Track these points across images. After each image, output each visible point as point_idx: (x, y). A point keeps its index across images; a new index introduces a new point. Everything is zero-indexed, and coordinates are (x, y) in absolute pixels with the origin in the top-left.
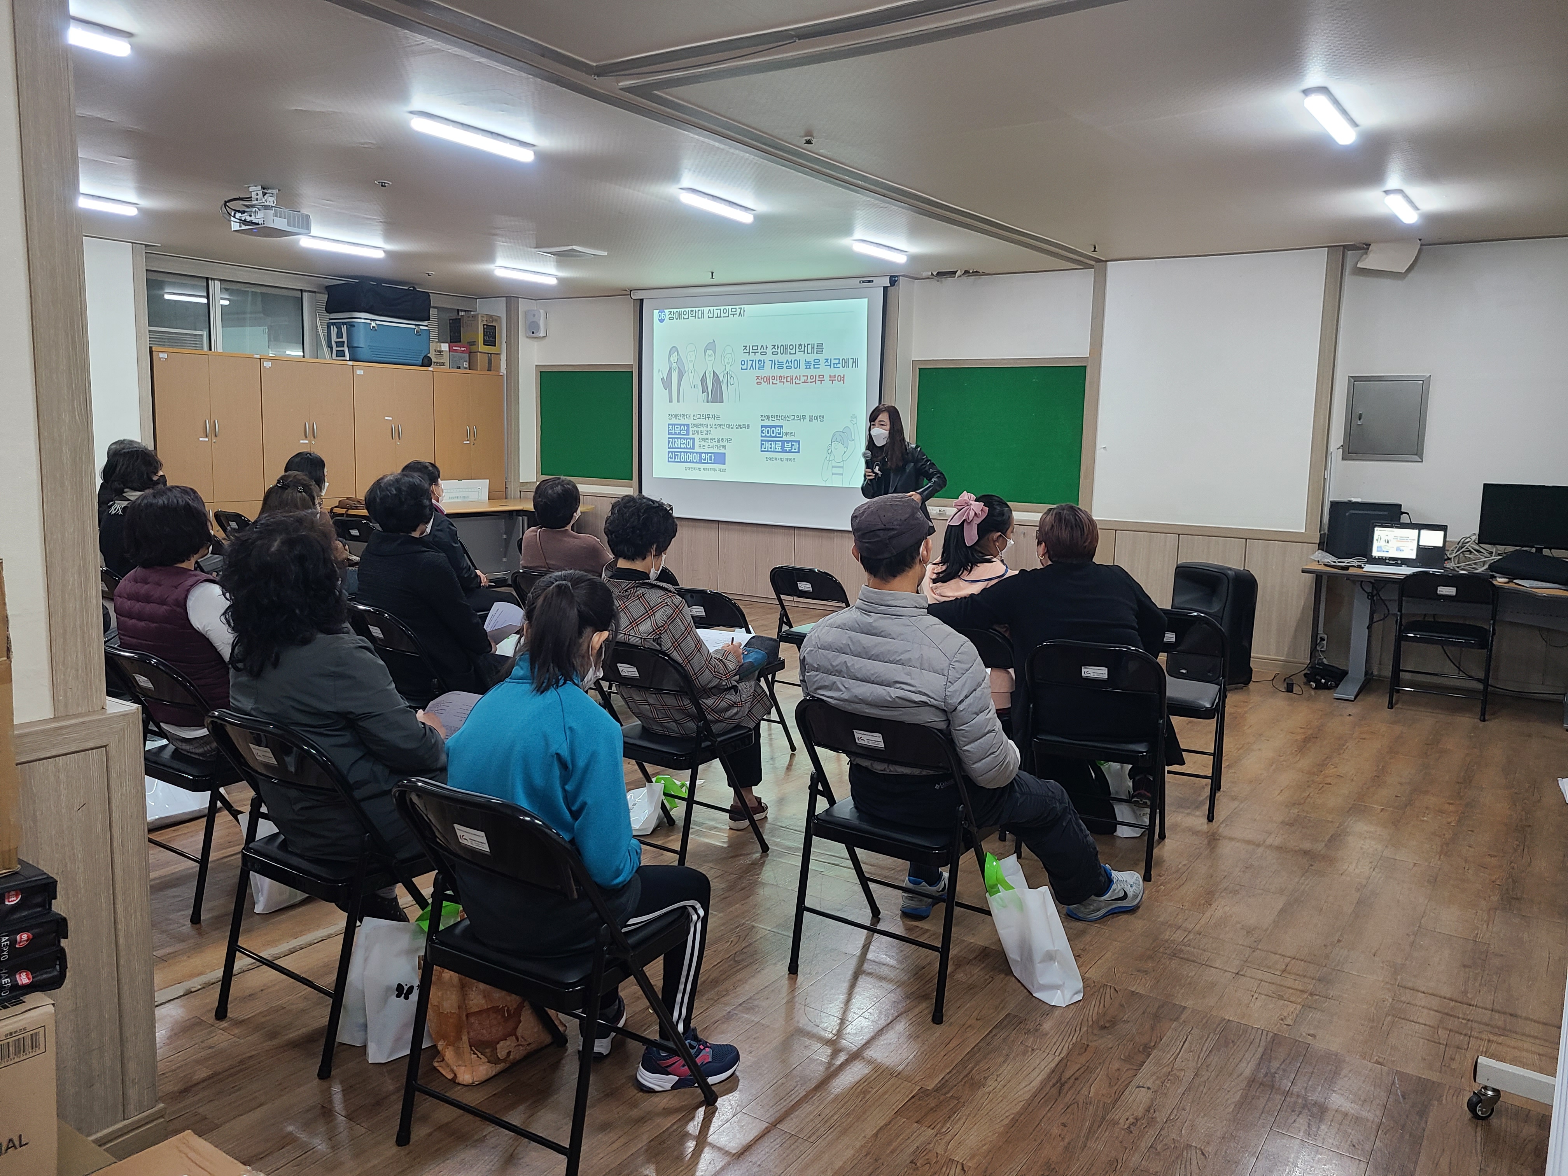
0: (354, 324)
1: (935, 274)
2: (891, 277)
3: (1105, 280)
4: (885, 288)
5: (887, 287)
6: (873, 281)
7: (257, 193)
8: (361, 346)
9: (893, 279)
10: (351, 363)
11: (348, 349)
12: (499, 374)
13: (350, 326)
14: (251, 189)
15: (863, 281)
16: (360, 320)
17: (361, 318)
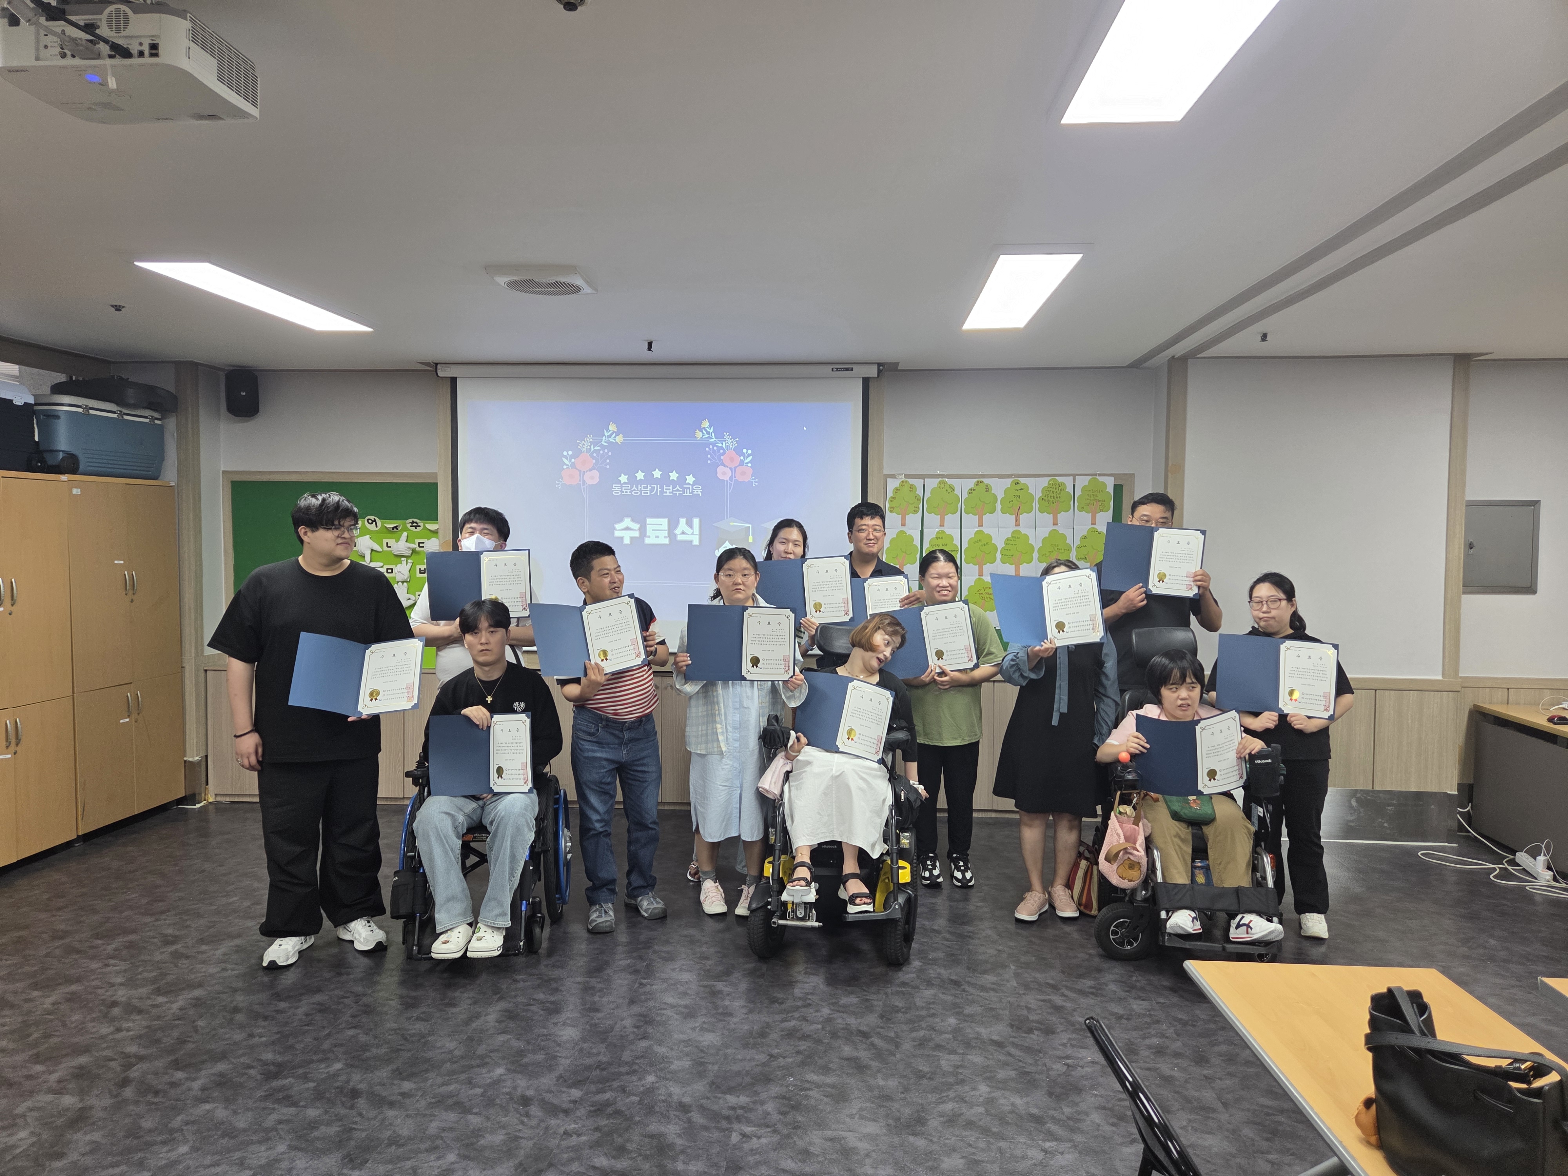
2: (878, 366)
3: (1186, 382)
4: (866, 382)
5: (868, 379)
6: (852, 370)
9: (881, 368)
12: (167, 485)
15: (838, 369)
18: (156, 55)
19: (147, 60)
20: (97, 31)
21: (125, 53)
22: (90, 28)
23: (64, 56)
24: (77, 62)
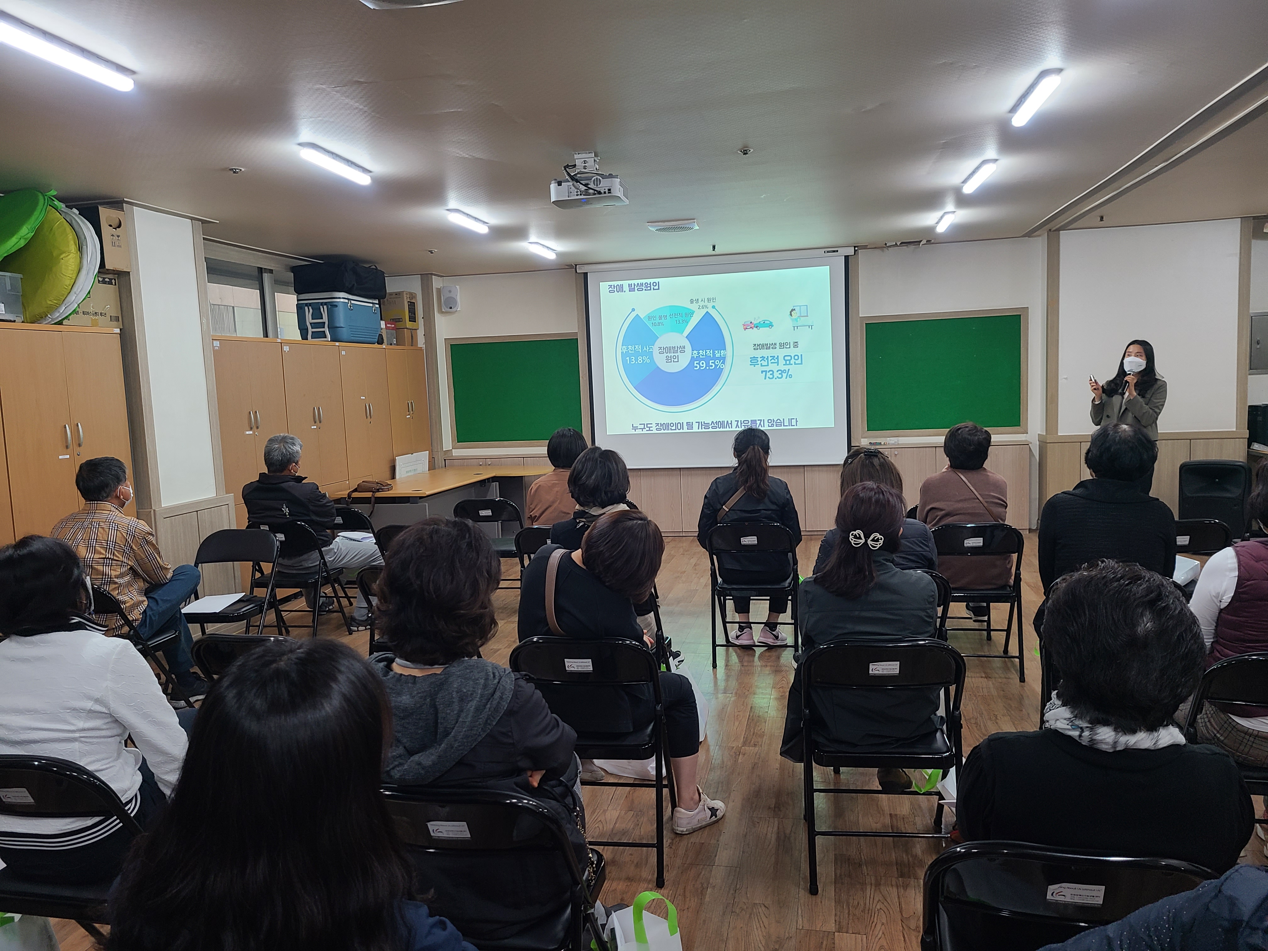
0: (335, 304)
1: (898, 244)
2: (855, 247)
3: (1059, 245)
4: (847, 258)
5: (848, 256)
6: (837, 251)
7: (585, 161)
8: (342, 325)
9: (856, 249)
10: (337, 344)
11: (330, 330)
12: (421, 349)
13: (332, 307)
14: (576, 156)
15: (828, 252)
16: (338, 300)
17: (340, 298)
18: (610, 193)
19: (607, 194)
20: (589, 186)
21: (600, 193)
22: (586, 185)
23: (577, 195)
24: (582, 197)
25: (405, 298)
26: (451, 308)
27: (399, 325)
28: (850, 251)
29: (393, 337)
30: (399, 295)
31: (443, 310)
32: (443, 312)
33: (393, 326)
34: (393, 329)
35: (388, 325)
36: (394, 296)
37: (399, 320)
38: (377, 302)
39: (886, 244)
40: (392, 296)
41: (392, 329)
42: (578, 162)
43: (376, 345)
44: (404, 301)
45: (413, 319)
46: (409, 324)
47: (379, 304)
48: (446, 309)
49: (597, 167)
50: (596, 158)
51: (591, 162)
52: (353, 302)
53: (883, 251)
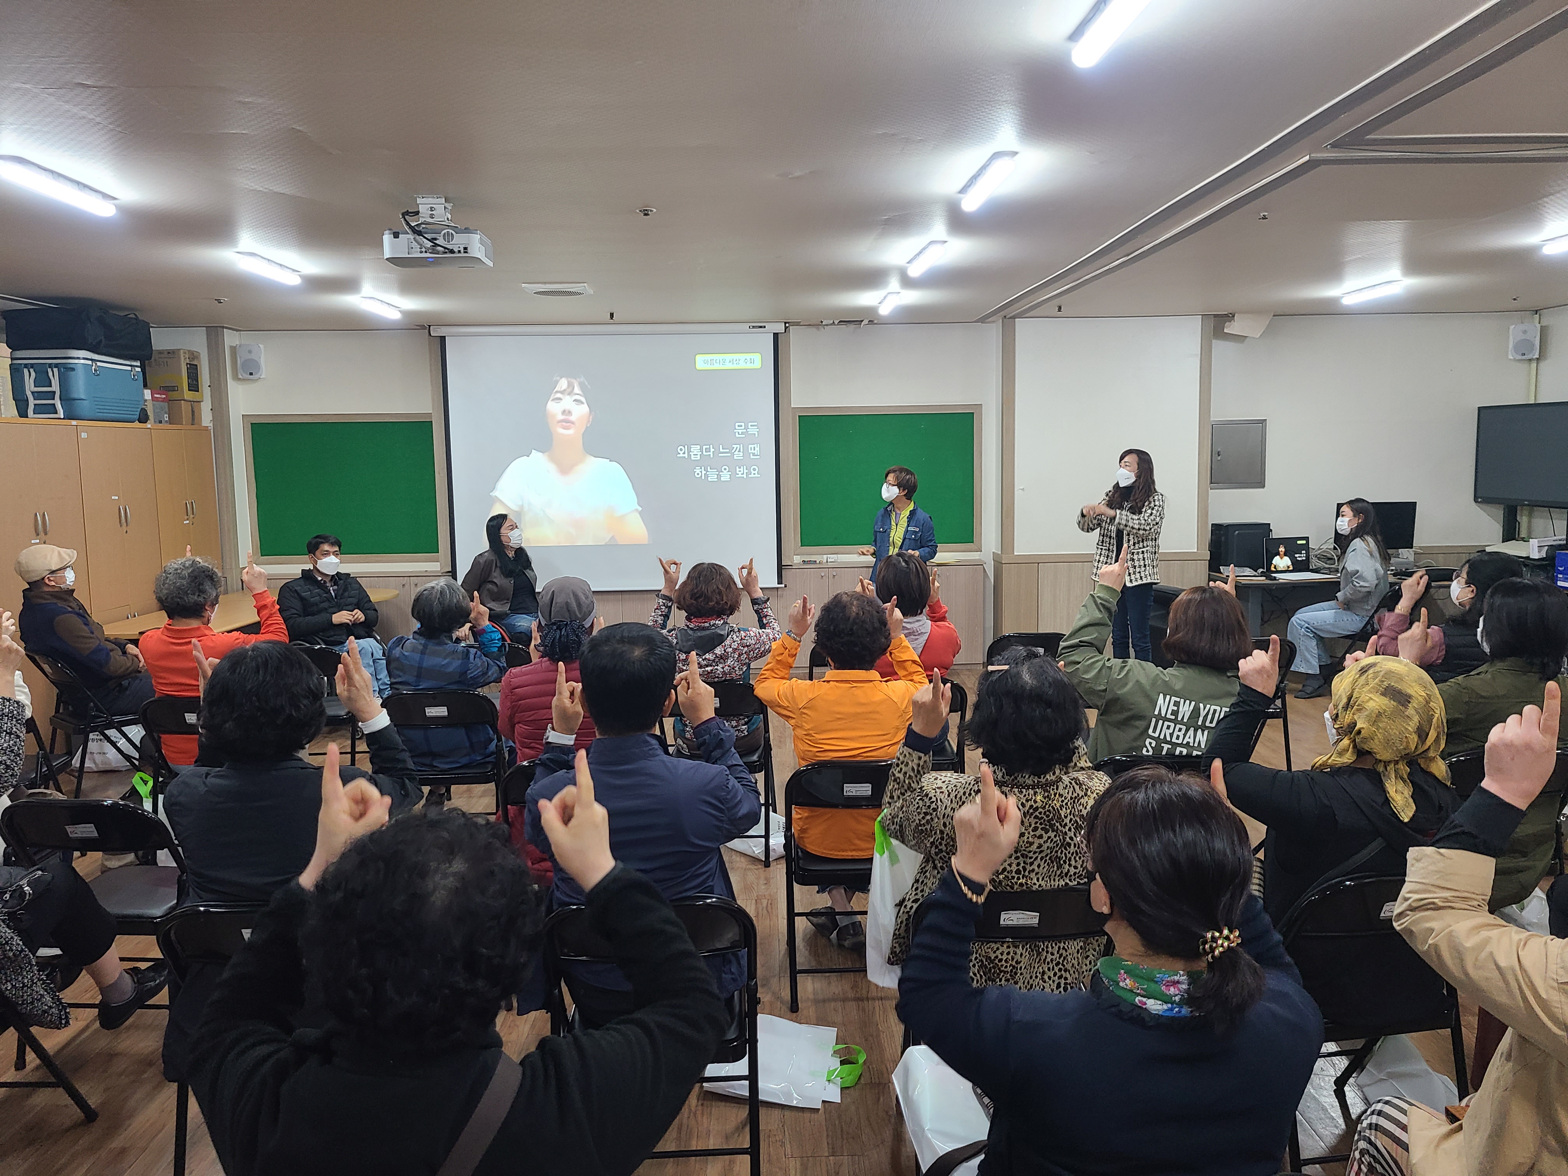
0: (71, 366)
1: (836, 322)
3: (1014, 335)
4: (776, 336)
7: (431, 208)
8: (83, 397)
9: (787, 325)
10: (74, 422)
11: (63, 402)
12: (206, 429)
13: (66, 371)
14: (419, 201)
15: (754, 327)
16: (76, 361)
17: (78, 358)
18: (467, 253)
19: (463, 255)
20: (437, 242)
21: (452, 251)
22: (432, 240)
23: (421, 252)
24: (429, 255)
25: (182, 358)
26: (251, 374)
27: (174, 395)
28: (780, 328)
29: (163, 412)
30: (172, 353)
31: (240, 377)
32: (239, 379)
33: (164, 396)
34: (164, 400)
35: (156, 396)
36: (166, 355)
37: (173, 389)
38: (139, 364)
39: (822, 322)
40: (162, 356)
41: (162, 401)
42: (422, 209)
43: (137, 424)
44: (180, 365)
45: (194, 386)
46: (188, 395)
47: (143, 367)
48: (244, 375)
49: (450, 217)
50: (447, 205)
51: (440, 210)
52: (99, 364)
53: (818, 329)
